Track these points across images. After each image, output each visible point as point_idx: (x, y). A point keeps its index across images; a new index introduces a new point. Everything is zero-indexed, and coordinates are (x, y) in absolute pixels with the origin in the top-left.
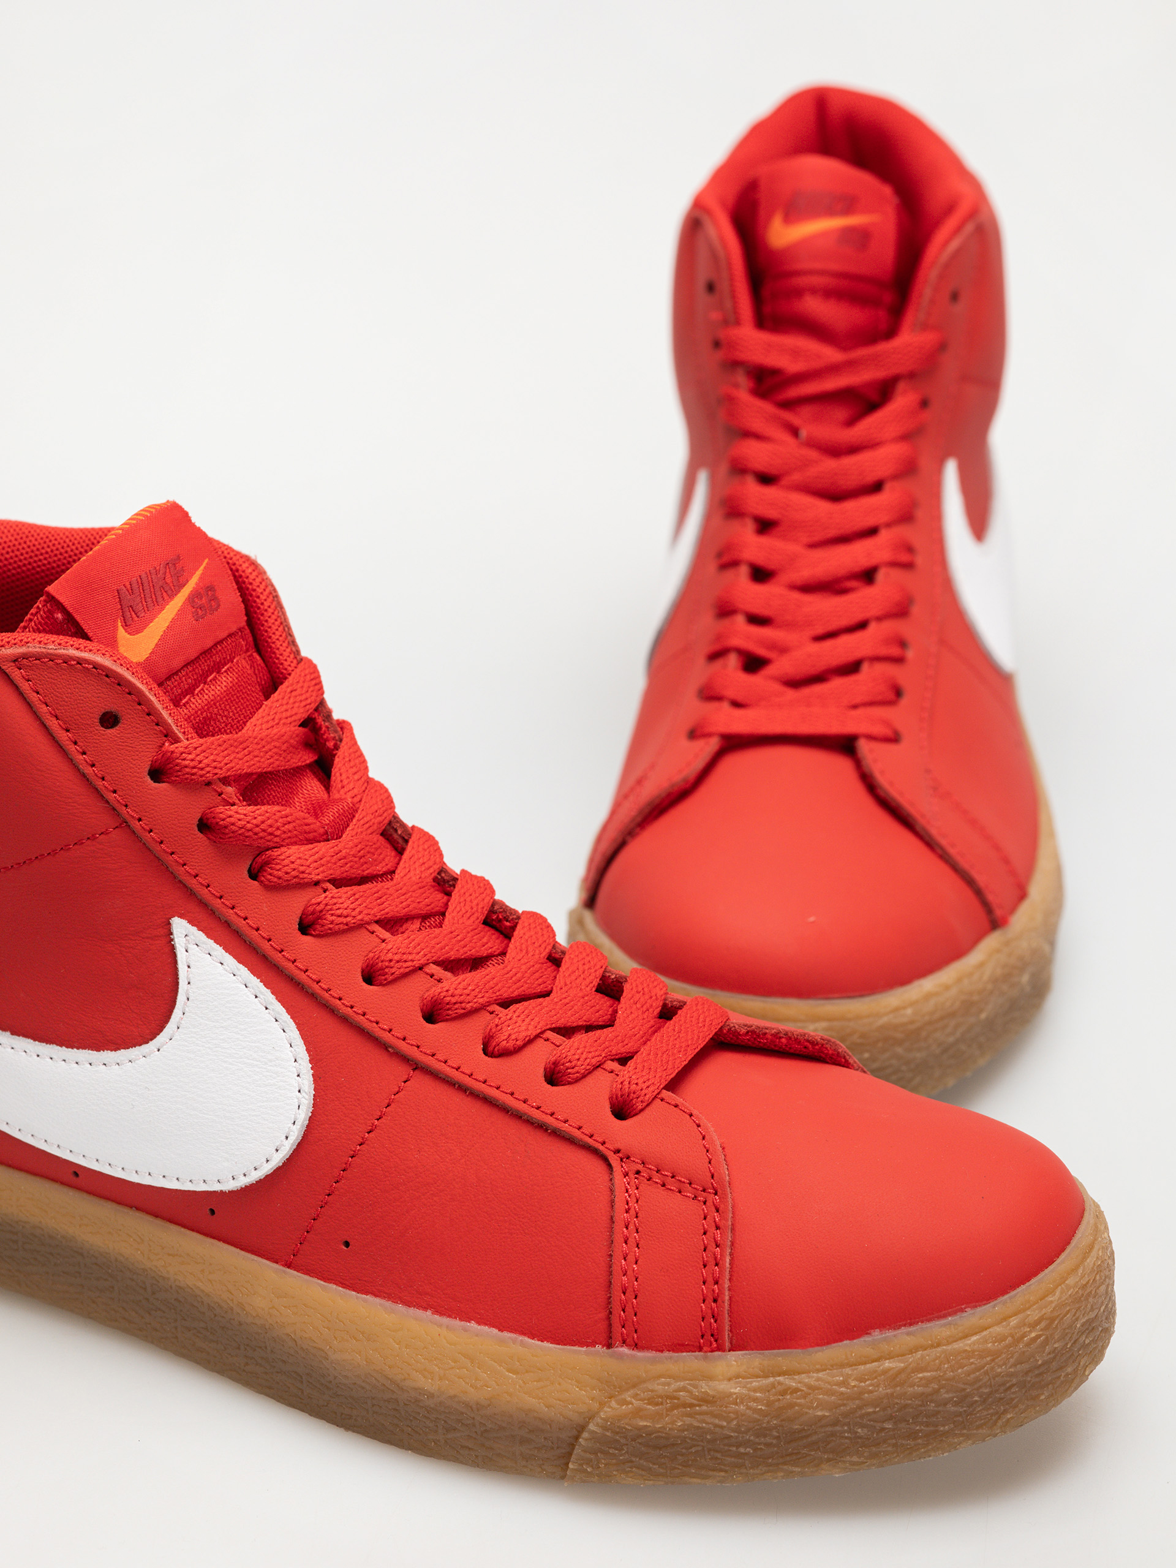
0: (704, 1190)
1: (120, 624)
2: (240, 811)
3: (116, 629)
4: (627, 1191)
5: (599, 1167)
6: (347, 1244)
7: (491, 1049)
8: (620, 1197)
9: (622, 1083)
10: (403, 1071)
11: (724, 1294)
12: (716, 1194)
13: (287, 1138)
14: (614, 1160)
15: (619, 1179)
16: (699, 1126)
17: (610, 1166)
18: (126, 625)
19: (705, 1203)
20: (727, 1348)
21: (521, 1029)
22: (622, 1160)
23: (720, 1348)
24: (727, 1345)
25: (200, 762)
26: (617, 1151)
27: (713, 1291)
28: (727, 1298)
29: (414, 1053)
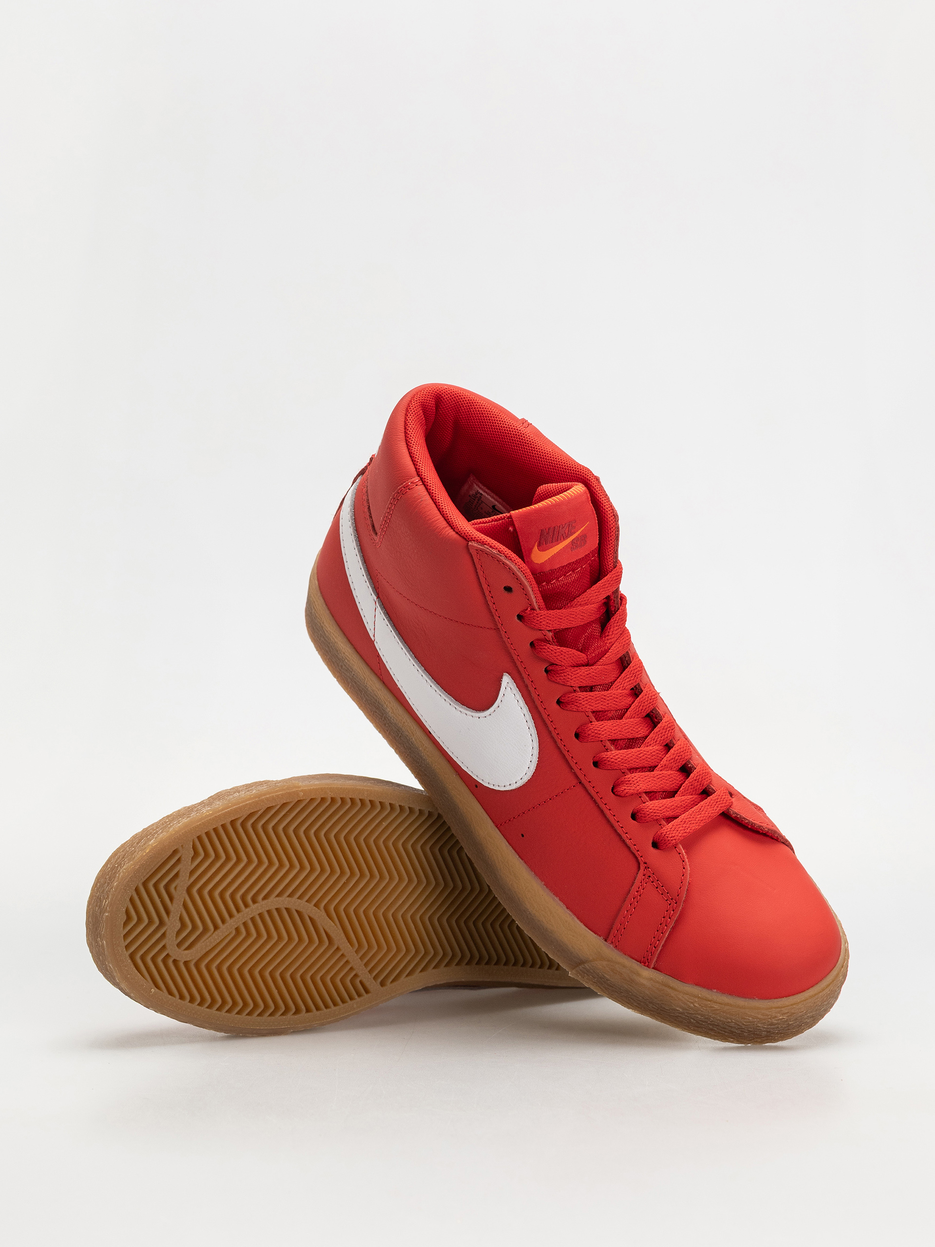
0: (672, 899)
1: (536, 544)
2: (550, 648)
3: (534, 546)
4: (641, 883)
5: (635, 865)
6: (523, 836)
7: (615, 790)
8: (637, 883)
9: (661, 833)
10: (575, 782)
11: (659, 947)
12: (676, 903)
13: (516, 783)
14: (642, 867)
15: (640, 876)
16: (684, 868)
17: (639, 868)
18: (539, 546)
19: (670, 904)
20: (652, 967)
21: (631, 788)
22: (646, 867)
23: (648, 966)
24: (652, 966)
25: (541, 622)
26: (645, 863)
27: (656, 943)
28: (660, 948)
29: (582, 777)
